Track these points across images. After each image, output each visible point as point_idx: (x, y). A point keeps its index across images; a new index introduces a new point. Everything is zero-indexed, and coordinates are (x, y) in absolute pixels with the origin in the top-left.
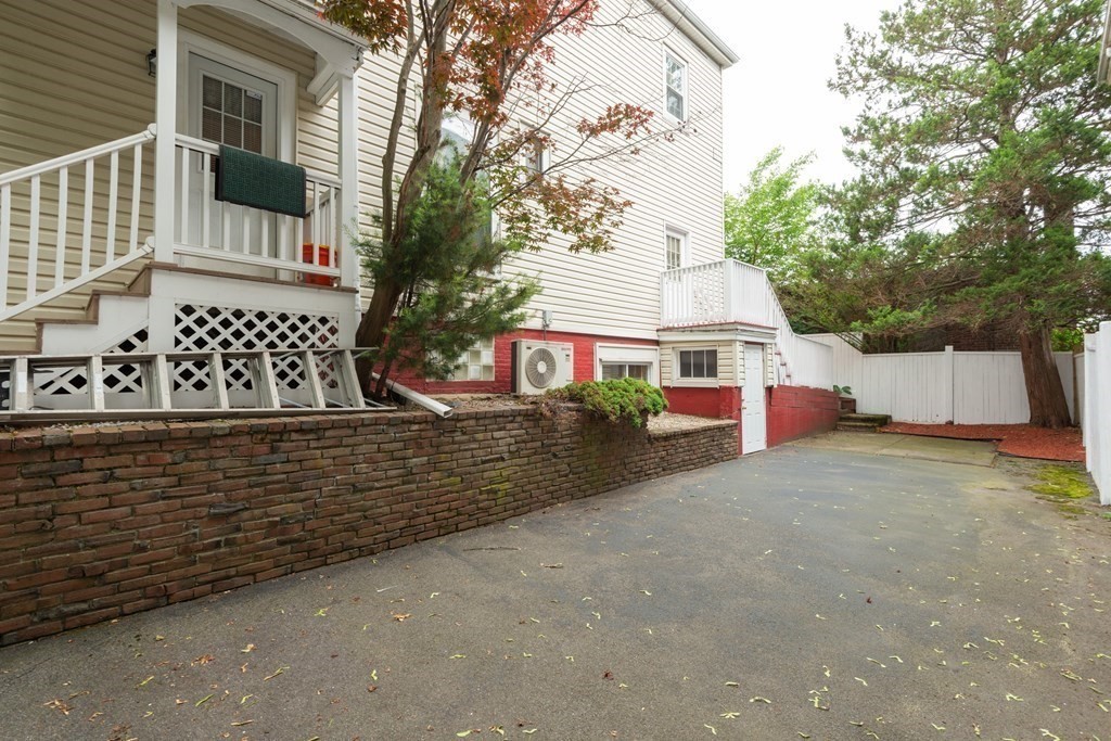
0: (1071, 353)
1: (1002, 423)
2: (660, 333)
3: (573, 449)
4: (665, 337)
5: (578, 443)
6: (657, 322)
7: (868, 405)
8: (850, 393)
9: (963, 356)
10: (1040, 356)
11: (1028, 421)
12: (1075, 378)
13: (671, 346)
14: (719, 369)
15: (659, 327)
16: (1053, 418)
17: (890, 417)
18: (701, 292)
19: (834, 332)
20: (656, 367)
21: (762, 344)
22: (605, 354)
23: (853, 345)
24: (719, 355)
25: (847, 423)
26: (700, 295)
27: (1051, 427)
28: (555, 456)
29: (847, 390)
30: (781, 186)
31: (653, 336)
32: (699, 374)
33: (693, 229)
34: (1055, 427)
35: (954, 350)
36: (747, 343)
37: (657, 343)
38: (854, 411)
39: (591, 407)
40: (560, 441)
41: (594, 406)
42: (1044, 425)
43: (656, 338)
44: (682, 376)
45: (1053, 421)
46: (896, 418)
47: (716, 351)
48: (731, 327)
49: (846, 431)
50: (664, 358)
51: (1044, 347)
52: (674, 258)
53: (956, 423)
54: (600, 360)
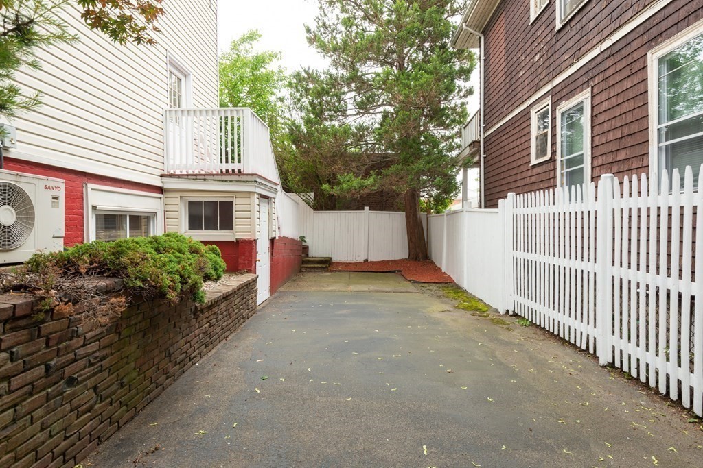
0: (426, 213)
1: (393, 259)
2: (165, 179)
3: (103, 359)
4: (169, 184)
5: (110, 346)
6: (160, 166)
7: (317, 250)
8: (305, 241)
9: (374, 214)
10: (415, 215)
11: (407, 257)
13: (179, 195)
14: (235, 221)
15: (162, 172)
16: (420, 255)
17: (331, 258)
18: (202, 141)
19: (296, 192)
20: (160, 217)
21: (268, 198)
22: (99, 199)
23: (308, 203)
24: (235, 208)
25: (309, 266)
26: (201, 145)
27: (419, 260)
28: (71, 382)
29: (302, 239)
30: (260, 61)
31: (157, 182)
32: (211, 225)
33: (195, 74)
34: (421, 261)
35: (370, 210)
36: (261, 196)
37: (160, 190)
38: (307, 255)
39: (139, 283)
40: (81, 351)
41: (144, 280)
42: (416, 259)
43: (160, 185)
44: (190, 229)
45: (420, 257)
46: (335, 259)
47: (232, 202)
48: (249, 178)
49: (308, 272)
50: (170, 208)
52: (176, 100)
53: (369, 261)
54: (94, 208)
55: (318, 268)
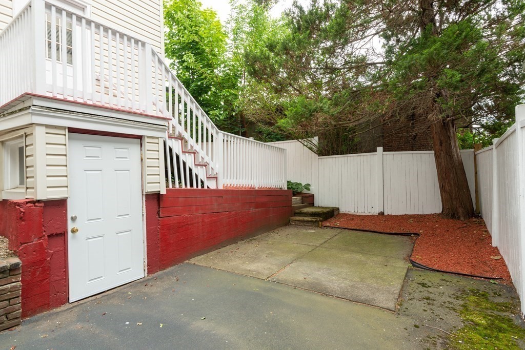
0: (473, 150)
1: (421, 213)
7: (324, 199)
8: (309, 190)
9: (390, 155)
12: (476, 173)
16: (461, 210)
17: (338, 209)
19: (297, 139)
21: (140, 138)
23: (310, 148)
24: (26, 151)
25: (301, 218)
27: (459, 219)
29: (307, 187)
34: (462, 219)
35: (384, 151)
36: (72, 130)
38: (313, 205)
45: (461, 214)
46: (343, 210)
51: (452, 144)
53: (386, 214)
55: (307, 222)
